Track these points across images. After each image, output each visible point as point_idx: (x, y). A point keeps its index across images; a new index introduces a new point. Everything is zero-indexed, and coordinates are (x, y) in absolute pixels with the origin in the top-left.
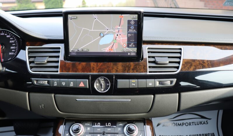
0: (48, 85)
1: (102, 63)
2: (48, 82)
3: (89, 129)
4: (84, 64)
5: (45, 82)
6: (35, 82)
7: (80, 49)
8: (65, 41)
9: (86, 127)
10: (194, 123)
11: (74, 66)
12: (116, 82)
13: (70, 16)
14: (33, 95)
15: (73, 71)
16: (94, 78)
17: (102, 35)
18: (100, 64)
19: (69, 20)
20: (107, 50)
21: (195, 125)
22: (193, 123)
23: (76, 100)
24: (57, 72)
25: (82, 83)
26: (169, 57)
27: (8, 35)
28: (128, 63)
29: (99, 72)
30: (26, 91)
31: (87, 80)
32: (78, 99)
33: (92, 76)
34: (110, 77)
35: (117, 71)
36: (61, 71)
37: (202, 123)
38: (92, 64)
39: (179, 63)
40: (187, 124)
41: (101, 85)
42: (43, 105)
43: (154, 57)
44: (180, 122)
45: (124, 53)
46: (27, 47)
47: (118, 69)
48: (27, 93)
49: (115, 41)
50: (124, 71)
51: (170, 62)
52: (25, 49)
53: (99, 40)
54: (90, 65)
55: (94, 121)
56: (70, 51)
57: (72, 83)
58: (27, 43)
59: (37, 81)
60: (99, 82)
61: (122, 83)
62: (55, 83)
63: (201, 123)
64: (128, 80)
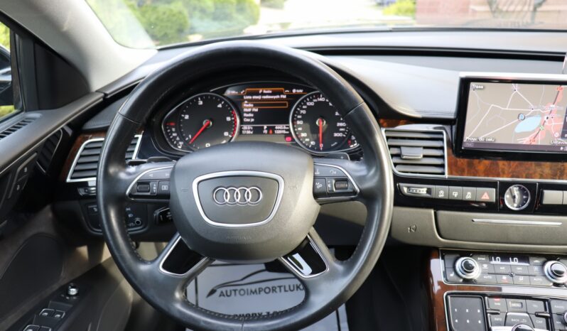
0: (428, 195)
1: (517, 163)
2: (429, 191)
3: (485, 266)
4: (487, 162)
5: (422, 191)
6: (405, 190)
7: (481, 139)
8: (458, 121)
9: (481, 263)
11: (470, 165)
12: (541, 195)
13: (473, 85)
15: (469, 174)
16: (504, 186)
17: (520, 117)
18: (514, 164)
19: (471, 92)
20: (525, 141)
23: (473, 221)
24: (443, 174)
25: (486, 194)
28: (560, 164)
29: (512, 177)
31: (494, 190)
32: (476, 218)
33: (502, 183)
34: (531, 186)
35: (541, 177)
36: (451, 173)
38: (502, 164)
41: (514, 197)
45: (554, 146)
46: (383, 129)
47: (539, 174)
49: (542, 128)
50: (554, 177)
53: (515, 125)
54: (497, 164)
55: (491, 254)
56: (465, 141)
57: (469, 193)
59: (408, 188)
60: (511, 192)
61: (551, 197)
62: (441, 192)
64: (560, 192)
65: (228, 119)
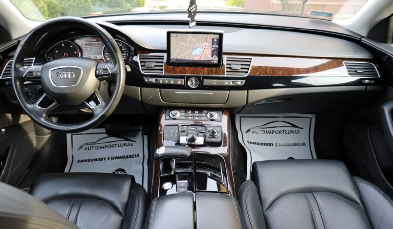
0: (156, 82)
2: (156, 80)
3: (183, 114)
4: (181, 68)
5: (153, 80)
6: (146, 80)
7: (178, 58)
8: (168, 51)
9: (181, 113)
10: (285, 132)
11: (174, 69)
12: (203, 81)
13: (172, 35)
14: (144, 89)
15: (173, 73)
16: (188, 78)
17: (193, 48)
18: (192, 68)
19: (171, 38)
20: (197, 59)
21: (286, 133)
22: (283, 131)
24: (162, 73)
25: (179, 81)
26: (242, 65)
27: (120, 44)
28: (211, 68)
29: (191, 74)
30: (139, 86)
31: (183, 80)
32: (176, 92)
33: (187, 76)
34: (199, 78)
35: (203, 73)
36: (165, 72)
37: (294, 132)
38: (187, 68)
39: (248, 69)
40: (277, 132)
41: (193, 83)
42: (151, 96)
43: (230, 64)
44: (270, 130)
45: (209, 61)
46: (139, 55)
47: (205, 72)
48: (140, 88)
49: (203, 53)
50: (209, 73)
51: (242, 68)
52: (137, 55)
53: (192, 51)
54: (185, 69)
55: (186, 109)
56: (171, 59)
57: (172, 81)
58: (138, 51)
59: (148, 79)
60: (191, 81)
61: (207, 82)
62: (161, 81)
63: (292, 132)
64: (211, 80)
65: (75, 52)
